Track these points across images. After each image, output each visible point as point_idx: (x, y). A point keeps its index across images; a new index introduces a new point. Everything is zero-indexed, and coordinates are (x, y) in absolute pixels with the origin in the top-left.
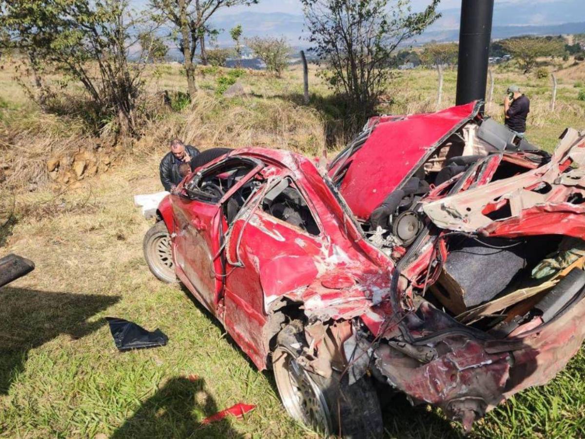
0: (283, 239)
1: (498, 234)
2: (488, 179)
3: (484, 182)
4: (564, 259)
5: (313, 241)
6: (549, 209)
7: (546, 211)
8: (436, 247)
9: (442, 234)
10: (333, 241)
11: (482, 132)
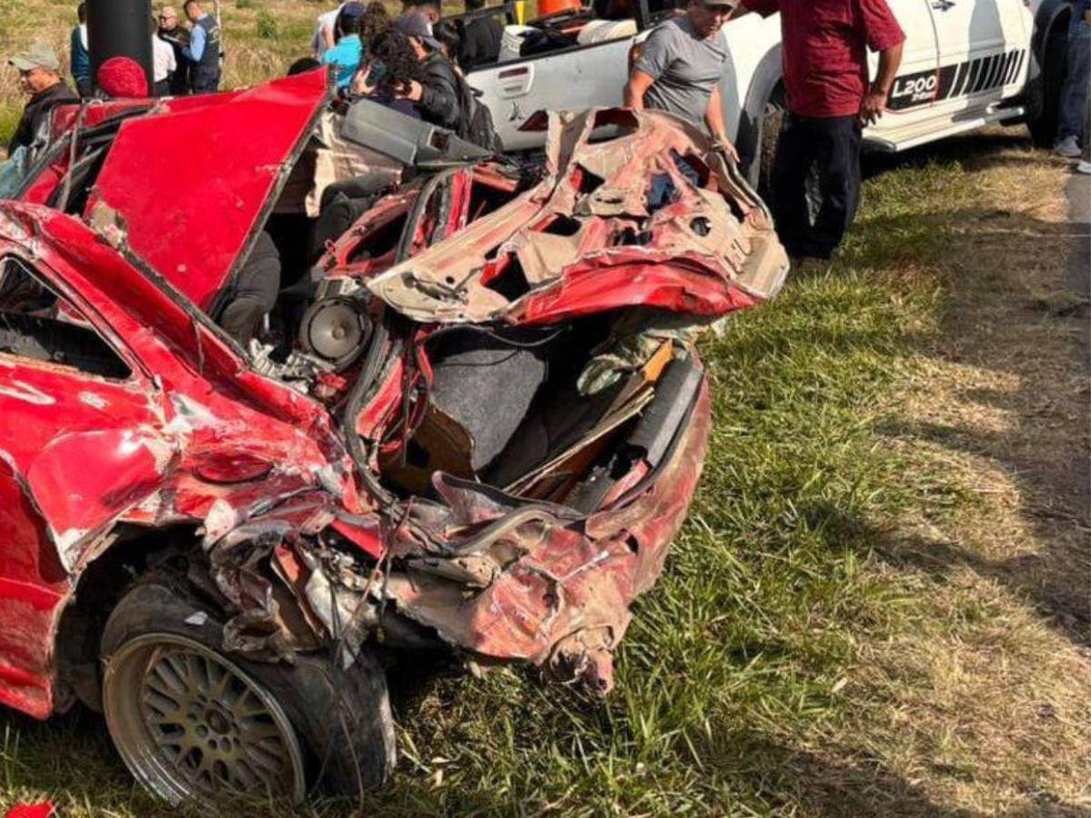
0: (48, 400)
1: (529, 318)
2: (463, 218)
3: (457, 226)
4: (635, 348)
5: (120, 393)
6: (609, 262)
7: (603, 266)
8: (409, 362)
9: (420, 334)
10: (168, 385)
11: (353, 128)
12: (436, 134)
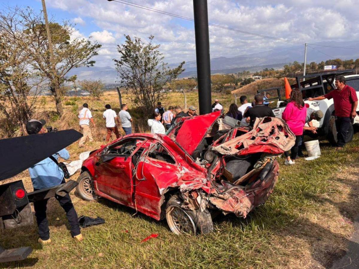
0: (161, 167)
1: (242, 154)
2: (234, 137)
3: (233, 138)
4: (263, 160)
5: (173, 166)
6: (257, 144)
7: (256, 145)
8: (221, 162)
9: (223, 157)
10: (181, 165)
11: (225, 121)
12: (238, 122)
